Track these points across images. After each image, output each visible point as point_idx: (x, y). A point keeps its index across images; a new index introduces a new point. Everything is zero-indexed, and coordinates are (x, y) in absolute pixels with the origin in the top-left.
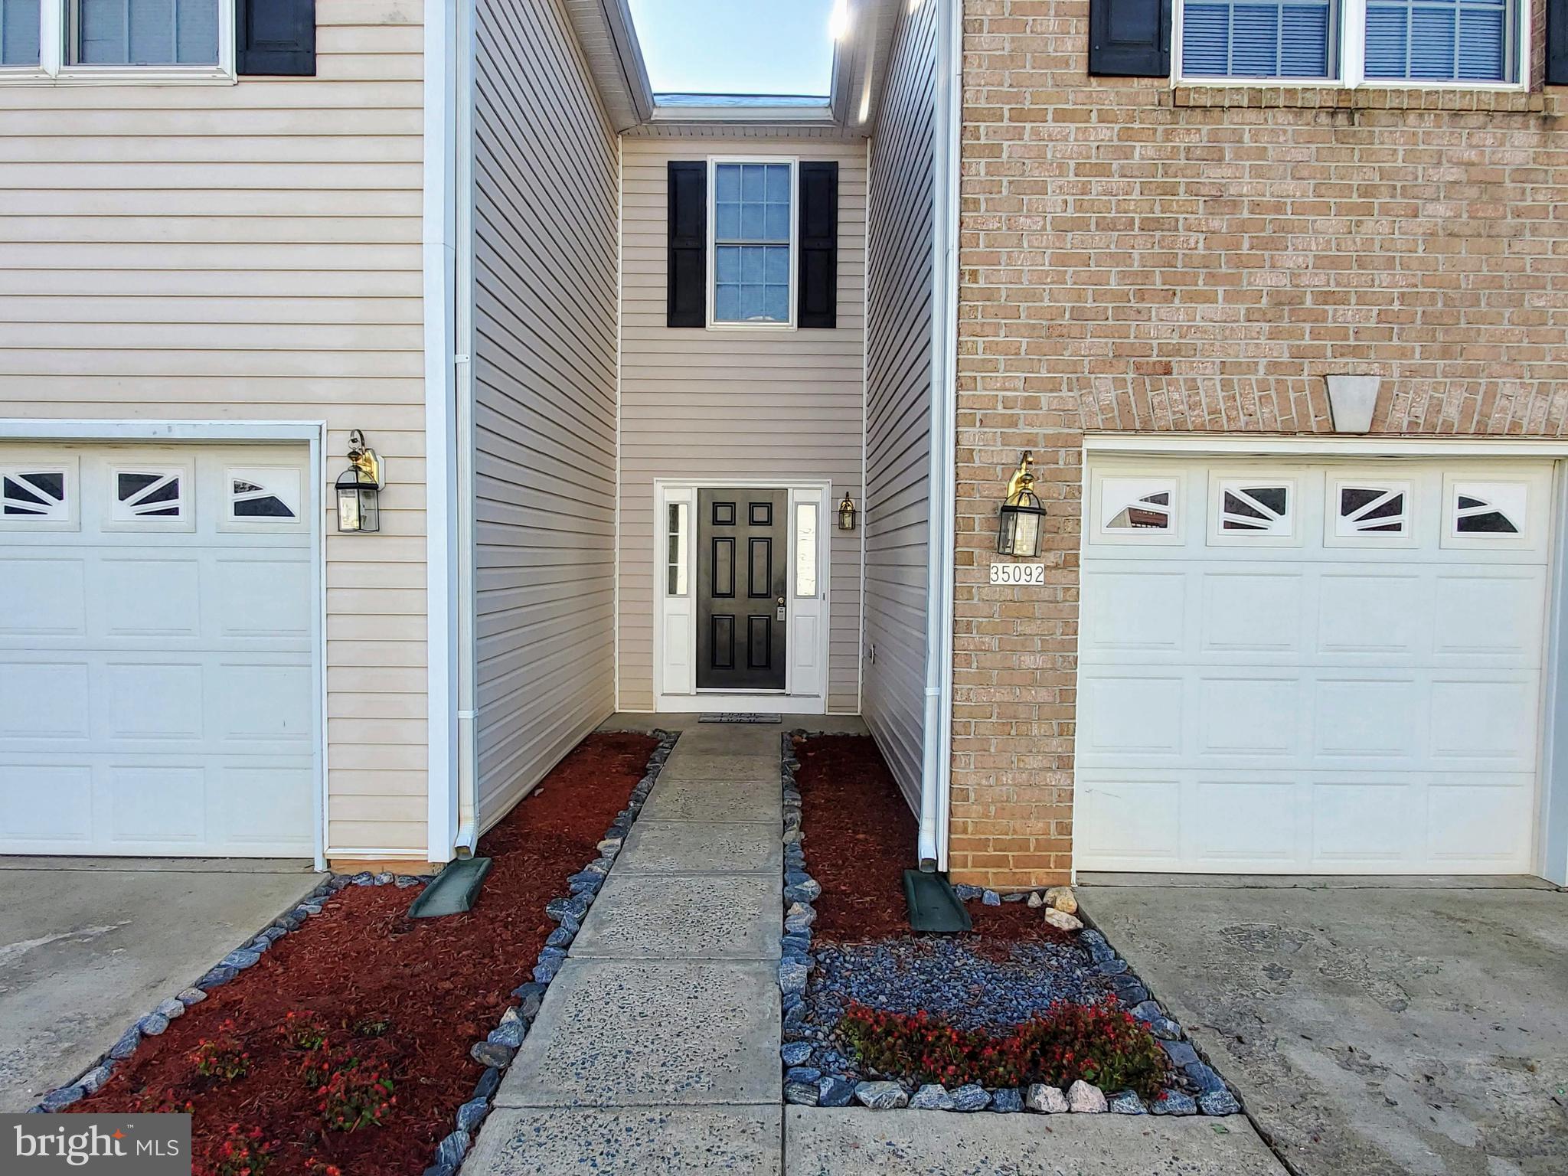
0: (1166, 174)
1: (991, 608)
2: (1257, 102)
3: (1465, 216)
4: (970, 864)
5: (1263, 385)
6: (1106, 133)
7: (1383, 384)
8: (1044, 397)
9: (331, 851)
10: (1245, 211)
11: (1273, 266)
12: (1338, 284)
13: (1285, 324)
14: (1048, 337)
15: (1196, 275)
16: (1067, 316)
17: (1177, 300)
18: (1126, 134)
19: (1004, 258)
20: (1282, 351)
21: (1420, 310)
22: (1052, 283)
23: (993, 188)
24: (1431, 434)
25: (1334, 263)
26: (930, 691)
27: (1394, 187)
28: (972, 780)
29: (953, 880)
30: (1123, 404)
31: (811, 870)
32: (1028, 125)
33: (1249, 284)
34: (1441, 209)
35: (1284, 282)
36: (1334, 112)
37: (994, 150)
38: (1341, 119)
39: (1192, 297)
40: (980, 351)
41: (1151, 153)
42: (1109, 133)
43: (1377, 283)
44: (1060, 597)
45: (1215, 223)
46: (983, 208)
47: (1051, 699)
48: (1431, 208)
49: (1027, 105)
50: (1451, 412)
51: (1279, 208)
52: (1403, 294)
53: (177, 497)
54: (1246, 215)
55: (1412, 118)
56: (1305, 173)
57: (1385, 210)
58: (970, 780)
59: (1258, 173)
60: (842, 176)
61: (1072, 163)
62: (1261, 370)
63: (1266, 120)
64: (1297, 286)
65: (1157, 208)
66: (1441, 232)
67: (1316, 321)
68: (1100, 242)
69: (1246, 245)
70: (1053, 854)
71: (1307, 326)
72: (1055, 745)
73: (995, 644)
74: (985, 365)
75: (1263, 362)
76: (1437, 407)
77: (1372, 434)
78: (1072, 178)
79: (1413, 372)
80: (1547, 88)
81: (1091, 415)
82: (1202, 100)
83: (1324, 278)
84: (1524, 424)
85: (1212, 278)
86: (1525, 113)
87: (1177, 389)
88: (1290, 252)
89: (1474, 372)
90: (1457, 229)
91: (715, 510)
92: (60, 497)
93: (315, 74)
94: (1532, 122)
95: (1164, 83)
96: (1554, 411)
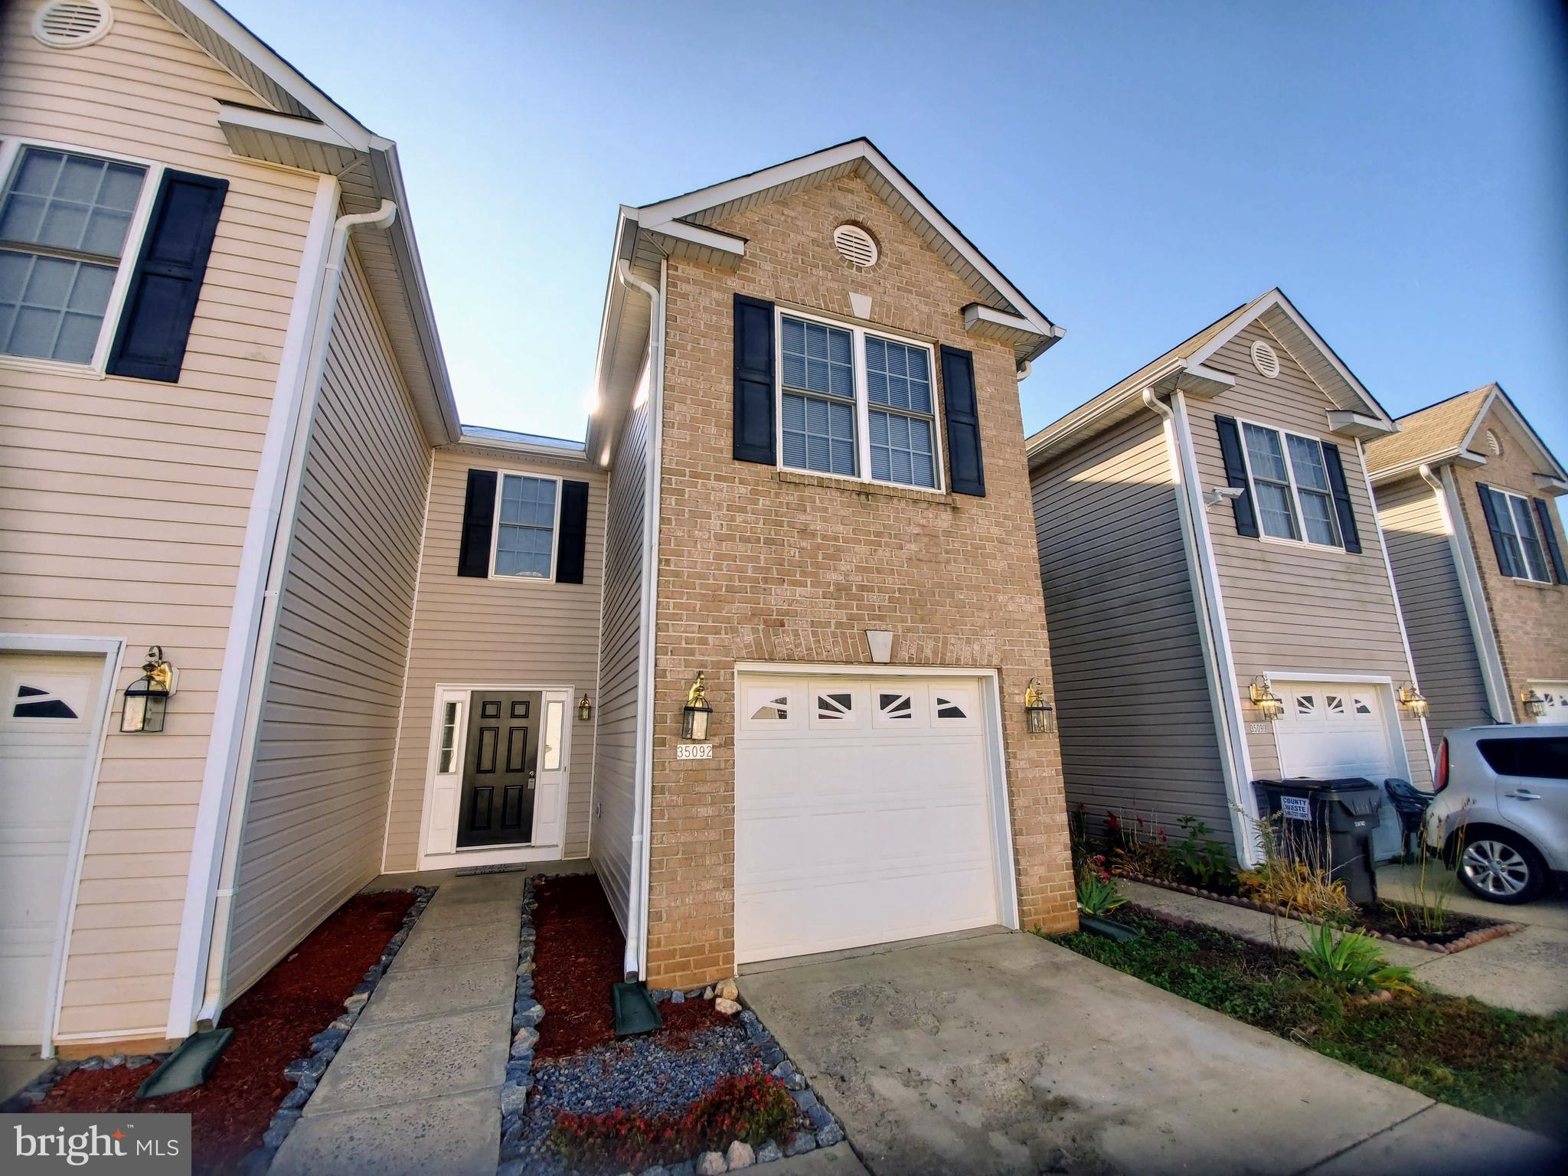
0: (776, 515)
1: (678, 775)
2: (821, 484)
3: (924, 551)
4: (661, 971)
5: (834, 635)
6: (743, 490)
7: (894, 636)
8: (711, 638)
9: (60, 1037)
10: (819, 539)
11: (835, 569)
12: (868, 582)
13: (843, 601)
14: (713, 601)
15: (795, 571)
16: (724, 589)
17: (785, 584)
18: (755, 492)
19: (686, 554)
20: (843, 617)
21: (908, 597)
22: (715, 570)
23: (679, 513)
24: (919, 664)
25: (865, 570)
26: (636, 838)
27: (891, 534)
28: (664, 904)
29: (650, 987)
30: (758, 642)
31: (538, 997)
32: (700, 481)
33: (823, 578)
34: (913, 547)
35: (842, 579)
36: (859, 494)
37: (681, 492)
39: (794, 583)
40: (671, 608)
41: (768, 503)
42: (745, 491)
43: (887, 582)
44: (723, 765)
45: (804, 544)
46: (674, 524)
47: (718, 838)
48: (908, 546)
49: (699, 470)
50: (928, 652)
51: (836, 539)
52: (899, 589)
54: (819, 541)
55: (895, 501)
56: (848, 522)
57: (887, 545)
58: (663, 903)
59: (824, 520)
60: (591, 491)
61: (725, 504)
62: (833, 627)
63: (826, 493)
64: (848, 581)
65: (773, 533)
66: (914, 558)
67: (859, 600)
68: (741, 549)
69: (820, 557)
70: (721, 954)
71: (855, 603)
72: (721, 871)
74: (675, 617)
75: (833, 621)
76: (920, 649)
77: (891, 663)
78: (725, 512)
79: (909, 630)
80: (954, 494)
81: (739, 649)
82: (794, 480)
83: (861, 577)
84: (962, 658)
85: (804, 573)
86: (945, 504)
87: (788, 636)
88: (843, 562)
89: (936, 631)
90: (921, 557)
91: (485, 707)
93: (176, 383)
94: (948, 509)
95: (774, 468)
96: (974, 652)
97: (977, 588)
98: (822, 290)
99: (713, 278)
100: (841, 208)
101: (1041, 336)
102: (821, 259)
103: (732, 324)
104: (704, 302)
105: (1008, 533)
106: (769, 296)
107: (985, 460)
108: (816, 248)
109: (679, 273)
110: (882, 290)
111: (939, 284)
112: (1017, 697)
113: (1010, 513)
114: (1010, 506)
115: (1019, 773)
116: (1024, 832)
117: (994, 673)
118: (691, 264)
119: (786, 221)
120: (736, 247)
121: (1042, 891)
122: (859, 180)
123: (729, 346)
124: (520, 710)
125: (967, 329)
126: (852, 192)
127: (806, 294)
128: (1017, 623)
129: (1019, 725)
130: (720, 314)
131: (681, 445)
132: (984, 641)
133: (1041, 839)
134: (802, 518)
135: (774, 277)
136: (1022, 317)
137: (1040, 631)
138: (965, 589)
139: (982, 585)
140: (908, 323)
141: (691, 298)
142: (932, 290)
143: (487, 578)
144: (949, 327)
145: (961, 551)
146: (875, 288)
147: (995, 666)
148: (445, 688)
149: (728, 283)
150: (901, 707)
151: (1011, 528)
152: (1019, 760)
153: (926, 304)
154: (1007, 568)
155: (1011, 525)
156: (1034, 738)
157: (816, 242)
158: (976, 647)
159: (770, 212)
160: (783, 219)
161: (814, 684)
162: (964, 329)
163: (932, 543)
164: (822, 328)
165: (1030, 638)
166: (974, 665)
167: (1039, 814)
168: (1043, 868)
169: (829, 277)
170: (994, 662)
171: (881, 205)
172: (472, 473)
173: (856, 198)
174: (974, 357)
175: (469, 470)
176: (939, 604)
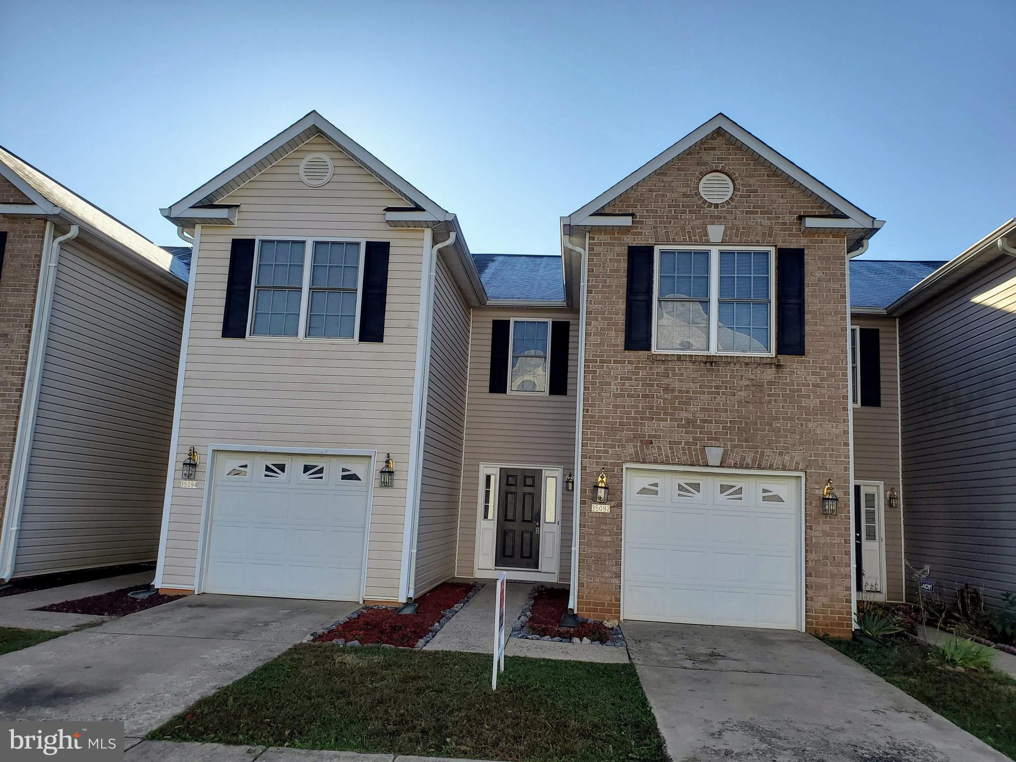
0: (650, 381)
1: (592, 519)
3: (751, 396)
4: (584, 610)
5: (683, 449)
6: (630, 367)
7: (725, 450)
8: (610, 450)
9: (366, 597)
10: (677, 393)
11: (686, 411)
12: (708, 417)
13: (691, 429)
14: (611, 431)
15: (661, 413)
16: (618, 424)
17: (654, 420)
18: (637, 368)
19: (597, 406)
20: (690, 438)
21: (737, 426)
22: (613, 414)
23: (594, 383)
24: (741, 467)
25: (707, 410)
27: (727, 386)
28: (586, 580)
29: (578, 616)
30: (637, 453)
31: (531, 612)
32: (605, 365)
33: (678, 416)
34: (743, 394)
35: (690, 416)
36: (705, 363)
37: (594, 372)
38: (708, 364)
39: (659, 420)
40: (589, 434)
41: (645, 374)
43: (722, 417)
44: (616, 517)
45: (666, 396)
46: (591, 390)
47: (612, 553)
48: (739, 393)
49: (605, 358)
50: (749, 460)
51: (688, 392)
52: (730, 421)
53: (323, 473)
54: (677, 394)
55: (732, 365)
56: (697, 381)
57: (723, 393)
59: (681, 381)
61: (619, 376)
62: (683, 444)
63: (683, 364)
64: (695, 417)
65: (647, 391)
66: (743, 401)
67: (701, 428)
68: (629, 401)
69: (677, 403)
70: (613, 608)
71: (698, 430)
72: (614, 569)
74: (590, 439)
75: (683, 441)
76: (743, 458)
77: (721, 466)
78: (619, 381)
79: (735, 446)
80: (779, 356)
81: (626, 456)
82: (661, 358)
83: (703, 415)
84: (775, 464)
85: (666, 414)
86: (771, 364)
87: (655, 449)
88: (692, 406)
89: (756, 447)
90: (748, 400)
91: (508, 478)
92: (284, 472)
93: (383, 342)
94: (773, 367)
95: (649, 352)
96: (785, 461)
97: (792, 419)
98: (688, 228)
99: (615, 239)
100: (705, 164)
101: (863, 229)
102: (688, 206)
103: (626, 266)
104: (610, 255)
105: (822, 379)
106: (651, 242)
107: (807, 328)
108: (685, 199)
109: (596, 241)
110: (733, 217)
111: (781, 200)
112: (817, 491)
113: (826, 365)
114: (827, 360)
115: (813, 539)
116: (813, 575)
117: (802, 474)
118: (603, 234)
119: (664, 186)
120: (627, 221)
121: (823, 612)
122: (720, 138)
123: (624, 280)
124: (529, 481)
125: (802, 231)
126: (714, 149)
127: (677, 234)
128: (823, 442)
129: (816, 508)
130: (619, 261)
131: (594, 345)
132: (794, 454)
133: (827, 581)
134: (666, 381)
135: (655, 228)
136: (848, 217)
137: (842, 447)
138: (781, 420)
139: (796, 417)
140: (752, 237)
141: (602, 255)
142: (775, 207)
143: (506, 393)
144: (787, 233)
145: (781, 395)
146: (728, 218)
147: (801, 470)
148: (484, 465)
149: (625, 240)
150: (736, 493)
151: (825, 376)
152: (815, 531)
153: (769, 219)
154: (818, 404)
155: (826, 374)
156: (828, 518)
157: (685, 195)
158: (787, 458)
159: (654, 183)
160: (663, 185)
161: (675, 476)
162: (800, 231)
163: (758, 390)
164: (689, 253)
165: (833, 452)
166: (784, 469)
167: (827, 566)
168: (826, 598)
169: (694, 218)
170: (800, 467)
171: (737, 152)
172: (495, 322)
173: (718, 152)
174: (806, 252)
175: (493, 320)
176: (759, 429)
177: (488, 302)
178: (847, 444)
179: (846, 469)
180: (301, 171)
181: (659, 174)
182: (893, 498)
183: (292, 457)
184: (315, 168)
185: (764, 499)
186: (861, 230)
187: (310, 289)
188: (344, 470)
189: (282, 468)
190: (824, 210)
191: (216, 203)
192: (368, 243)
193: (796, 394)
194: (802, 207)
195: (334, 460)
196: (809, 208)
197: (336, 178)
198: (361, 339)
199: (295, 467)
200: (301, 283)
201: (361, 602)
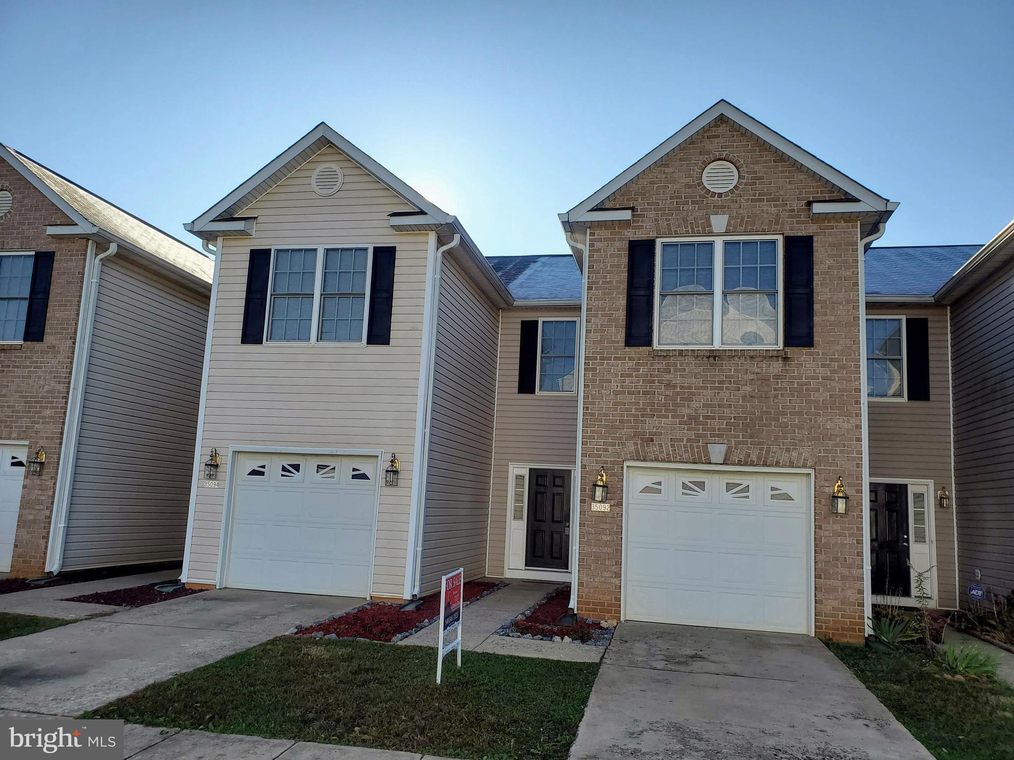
0: (651, 377)
1: (592, 518)
3: (756, 390)
4: (584, 610)
5: (686, 446)
6: (631, 364)
7: (728, 447)
8: (610, 448)
9: (373, 593)
10: (678, 388)
11: (688, 407)
12: (711, 413)
13: (693, 426)
14: (612, 428)
15: (662, 409)
16: (618, 422)
17: (655, 417)
18: (638, 364)
19: (597, 403)
20: (692, 435)
21: (741, 422)
22: (613, 411)
23: (594, 381)
24: (746, 464)
25: (710, 406)
27: (731, 381)
28: (586, 579)
29: (578, 616)
30: (637, 451)
32: (605, 362)
33: (680, 413)
34: (748, 388)
35: (693, 413)
36: (708, 357)
37: (594, 369)
38: (711, 359)
39: (660, 417)
40: (589, 433)
41: (646, 370)
42: (632, 364)
43: (725, 412)
44: (615, 516)
45: (668, 393)
46: (590, 387)
47: (613, 552)
48: (744, 388)
49: (605, 355)
50: (754, 457)
51: (690, 388)
52: (734, 417)
54: (678, 390)
55: (736, 359)
56: (699, 377)
57: (727, 388)
59: (682, 376)
61: (620, 373)
62: (685, 441)
63: (685, 359)
64: (696, 413)
65: (648, 387)
66: (748, 396)
67: (703, 425)
68: (629, 398)
69: (679, 400)
71: (701, 427)
72: (615, 568)
73: (593, 532)
74: (590, 437)
75: (685, 438)
76: (748, 455)
77: (725, 463)
78: (620, 378)
79: (739, 443)
80: (786, 348)
81: (626, 454)
82: (663, 354)
83: (706, 411)
84: (781, 462)
85: (667, 410)
86: (777, 357)
87: (656, 447)
88: (694, 402)
89: (762, 443)
90: (753, 395)
92: (299, 472)
93: (389, 344)
94: (780, 359)
95: (652, 348)
96: (792, 457)
97: (800, 413)
98: (690, 219)
99: (616, 234)
100: (708, 153)
101: (876, 212)
102: (691, 197)
103: (627, 261)
104: (610, 251)
105: (832, 372)
106: (652, 235)
107: (816, 319)
108: (687, 190)
109: (596, 237)
110: (738, 205)
111: (789, 186)
112: (827, 488)
113: (837, 356)
114: (837, 351)
115: (823, 539)
116: (823, 577)
117: (811, 471)
118: (603, 228)
119: (666, 178)
120: (627, 215)
121: (834, 615)
122: (724, 125)
123: (625, 275)
124: (558, 482)
126: (718, 136)
127: (679, 226)
128: (834, 437)
129: (826, 507)
130: (619, 256)
132: (801, 450)
133: (837, 583)
134: (667, 377)
135: (656, 220)
136: (858, 201)
137: (854, 442)
138: (789, 415)
139: (805, 411)
140: (758, 226)
141: (602, 251)
142: (782, 193)
143: (535, 393)
144: (795, 220)
145: (788, 388)
146: (732, 206)
147: (810, 467)
148: (514, 466)
149: (625, 234)
150: (742, 491)
151: (836, 368)
152: (824, 530)
153: (775, 206)
154: (829, 398)
155: (836, 366)
156: (839, 517)
157: (688, 186)
158: (794, 454)
159: (655, 174)
160: (664, 176)
161: (679, 474)
162: (809, 217)
163: (763, 384)
164: (691, 245)
165: (844, 447)
166: (791, 465)
167: (837, 567)
168: (837, 602)
169: (696, 209)
170: (809, 464)
171: (742, 138)
172: (523, 323)
173: (721, 140)
174: (815, 239)
175: (522, 321)
176: (765, 425)
177: (515, 303)
178: (859, 440)
179: (859, 466)
180: (313, 181)
181: (661, 166)
182: (944, 498)
183: (306, 457)
184: (328, 178)
185: (773, 497)
186: (875, 214)
187: (321, 295)
188: (354, 470)
189: (297, 467)
190: (835, 194)
191: (236, 216)
192: (375, 248)
193: (805, 387)
194: (811, 193)
195: (344, 460)
196: (818, 193)
197: (345, 187)
198: (370, 342)
199: (309, 466)
200: (313, 290)
201: (368, 598)
